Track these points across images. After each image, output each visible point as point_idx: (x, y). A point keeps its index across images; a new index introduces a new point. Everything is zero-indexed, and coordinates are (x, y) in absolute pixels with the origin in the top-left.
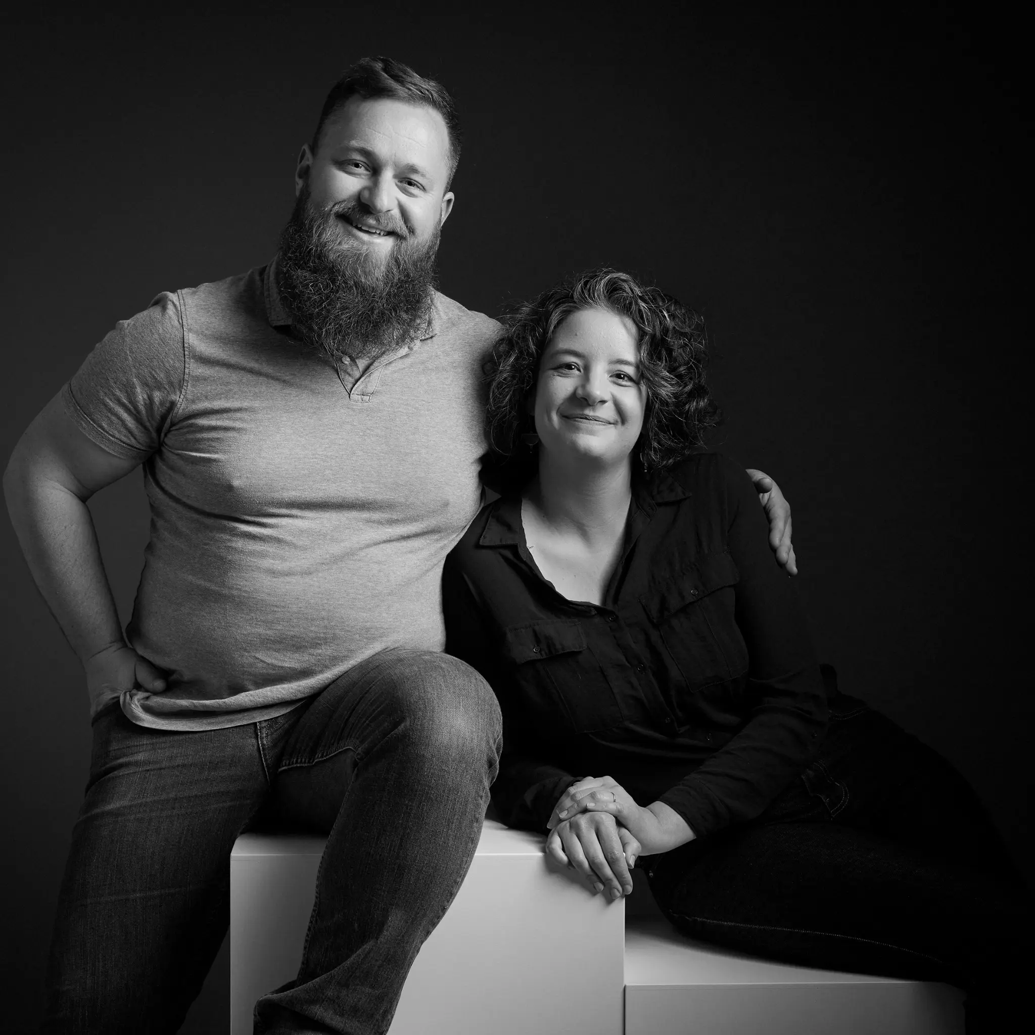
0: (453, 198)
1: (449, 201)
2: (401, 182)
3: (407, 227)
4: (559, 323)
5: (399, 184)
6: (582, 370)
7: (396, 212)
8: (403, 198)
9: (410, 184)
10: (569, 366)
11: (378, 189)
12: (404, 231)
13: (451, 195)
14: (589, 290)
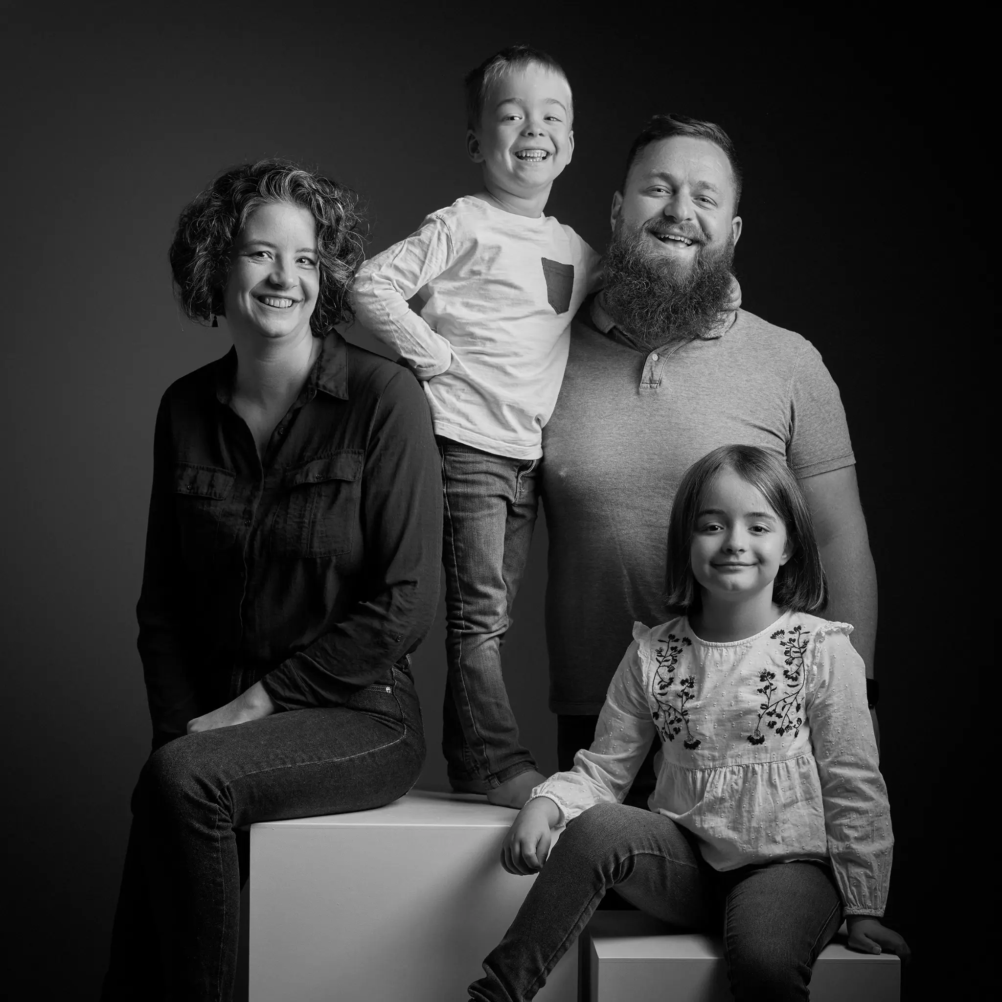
0: (741, 221)
1: (738, 223)
2: (696, 199)
3: (705, 234)
4: (250, 215)
5: (695, 201)
6: (273, 258)
7: (695, 222)
8: (700, 211)
9: (704, 200)
10: (260, 254)
11: (678, 202)
12: (704, 238)
13: (738, 219)
14: (275, 185)
